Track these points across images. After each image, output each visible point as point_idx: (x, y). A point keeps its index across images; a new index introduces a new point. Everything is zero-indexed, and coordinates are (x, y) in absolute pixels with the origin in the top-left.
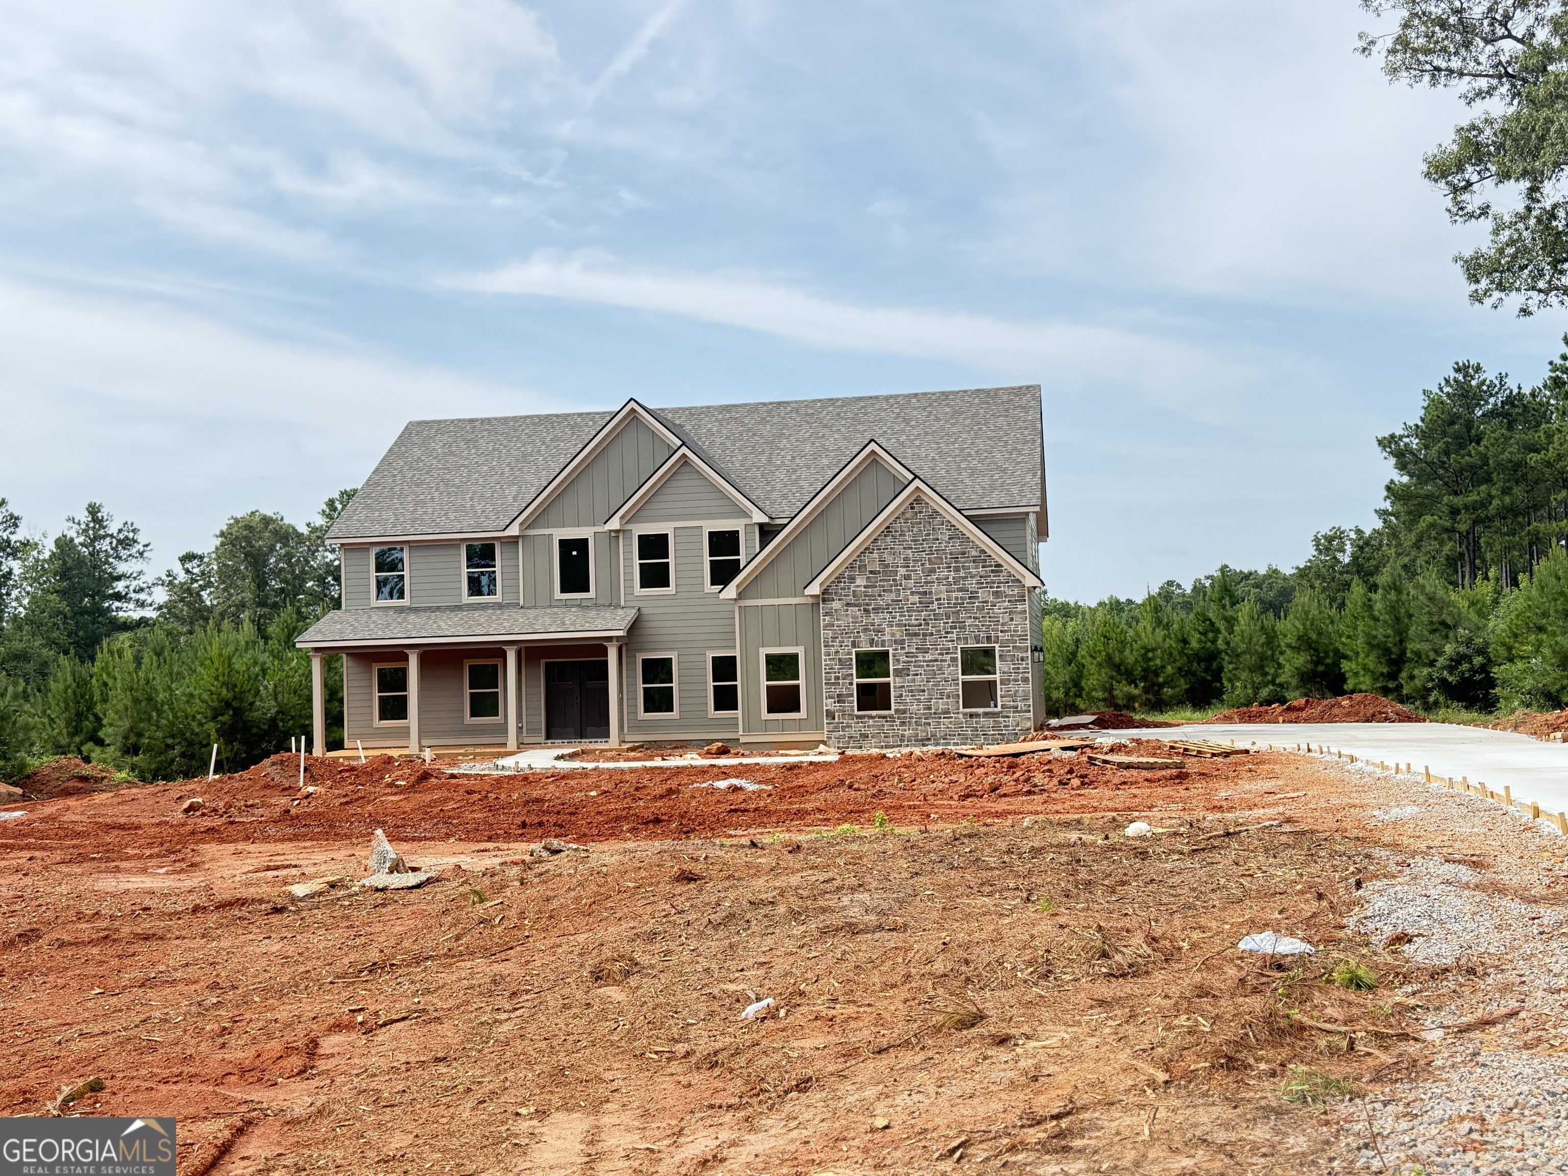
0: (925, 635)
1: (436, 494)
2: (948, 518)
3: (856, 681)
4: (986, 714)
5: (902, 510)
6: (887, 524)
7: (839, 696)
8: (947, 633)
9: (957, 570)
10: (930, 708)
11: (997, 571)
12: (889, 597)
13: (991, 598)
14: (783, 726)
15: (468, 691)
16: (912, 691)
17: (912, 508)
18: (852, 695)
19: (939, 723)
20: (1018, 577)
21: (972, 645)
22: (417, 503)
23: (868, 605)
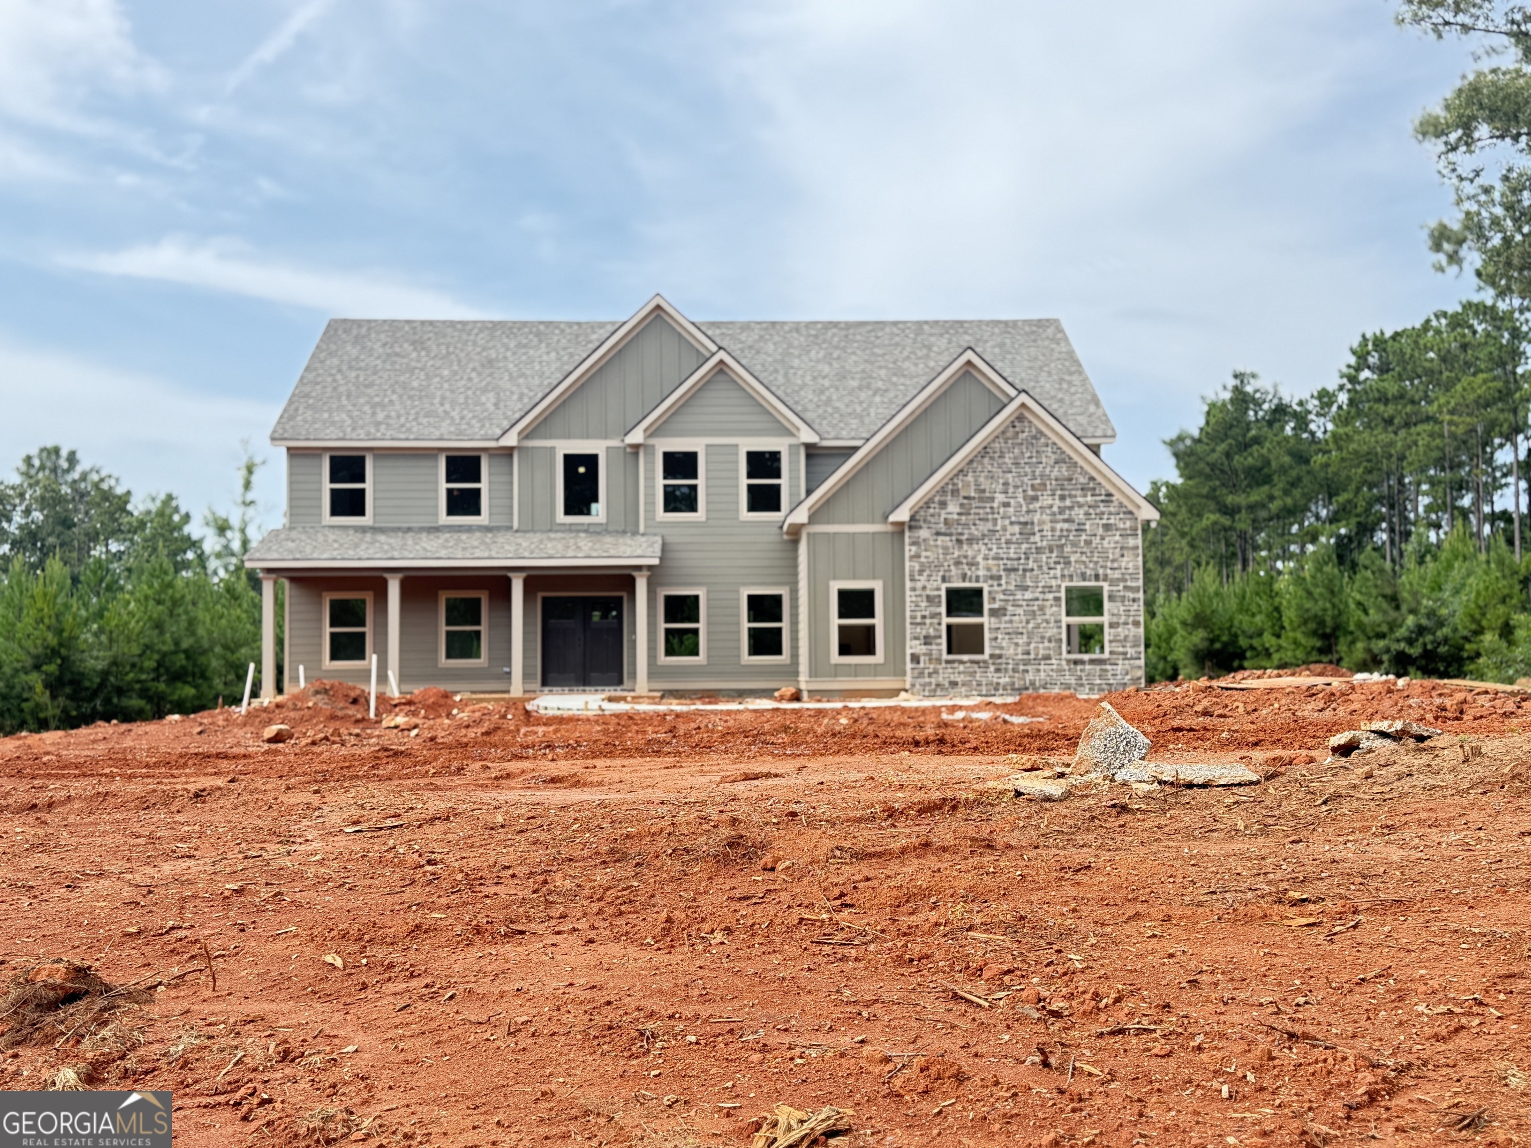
0: (1025, 570)
1: (394, 397)
2: (1055, 439)
3: (946, 620)
4: (1092, 662)
5: (1002, 428)
6: (984, 444)
7: (925, 637)
8: (1050, 569)
9: (1062, 498)
10: (1028, 653)
11: (1107, 501)
12: (984, 527)
13: (1100, 531)
14: (856, 671)
15: (443, 628)
16: (1009, 634)
17: (1014, 427)
18: (940, 637)
19: (1038, 671)
20: (1131, 507)
21: (1078, 583)
22: (374, 406)
23: (961, 534)
